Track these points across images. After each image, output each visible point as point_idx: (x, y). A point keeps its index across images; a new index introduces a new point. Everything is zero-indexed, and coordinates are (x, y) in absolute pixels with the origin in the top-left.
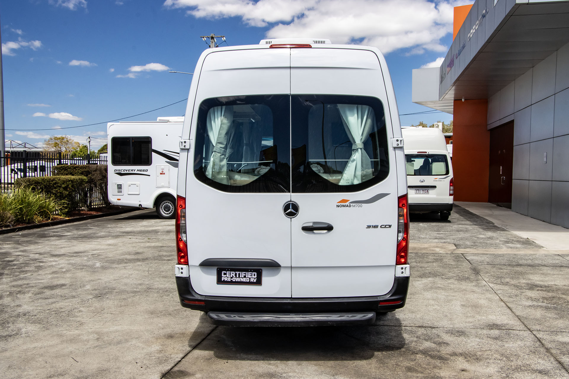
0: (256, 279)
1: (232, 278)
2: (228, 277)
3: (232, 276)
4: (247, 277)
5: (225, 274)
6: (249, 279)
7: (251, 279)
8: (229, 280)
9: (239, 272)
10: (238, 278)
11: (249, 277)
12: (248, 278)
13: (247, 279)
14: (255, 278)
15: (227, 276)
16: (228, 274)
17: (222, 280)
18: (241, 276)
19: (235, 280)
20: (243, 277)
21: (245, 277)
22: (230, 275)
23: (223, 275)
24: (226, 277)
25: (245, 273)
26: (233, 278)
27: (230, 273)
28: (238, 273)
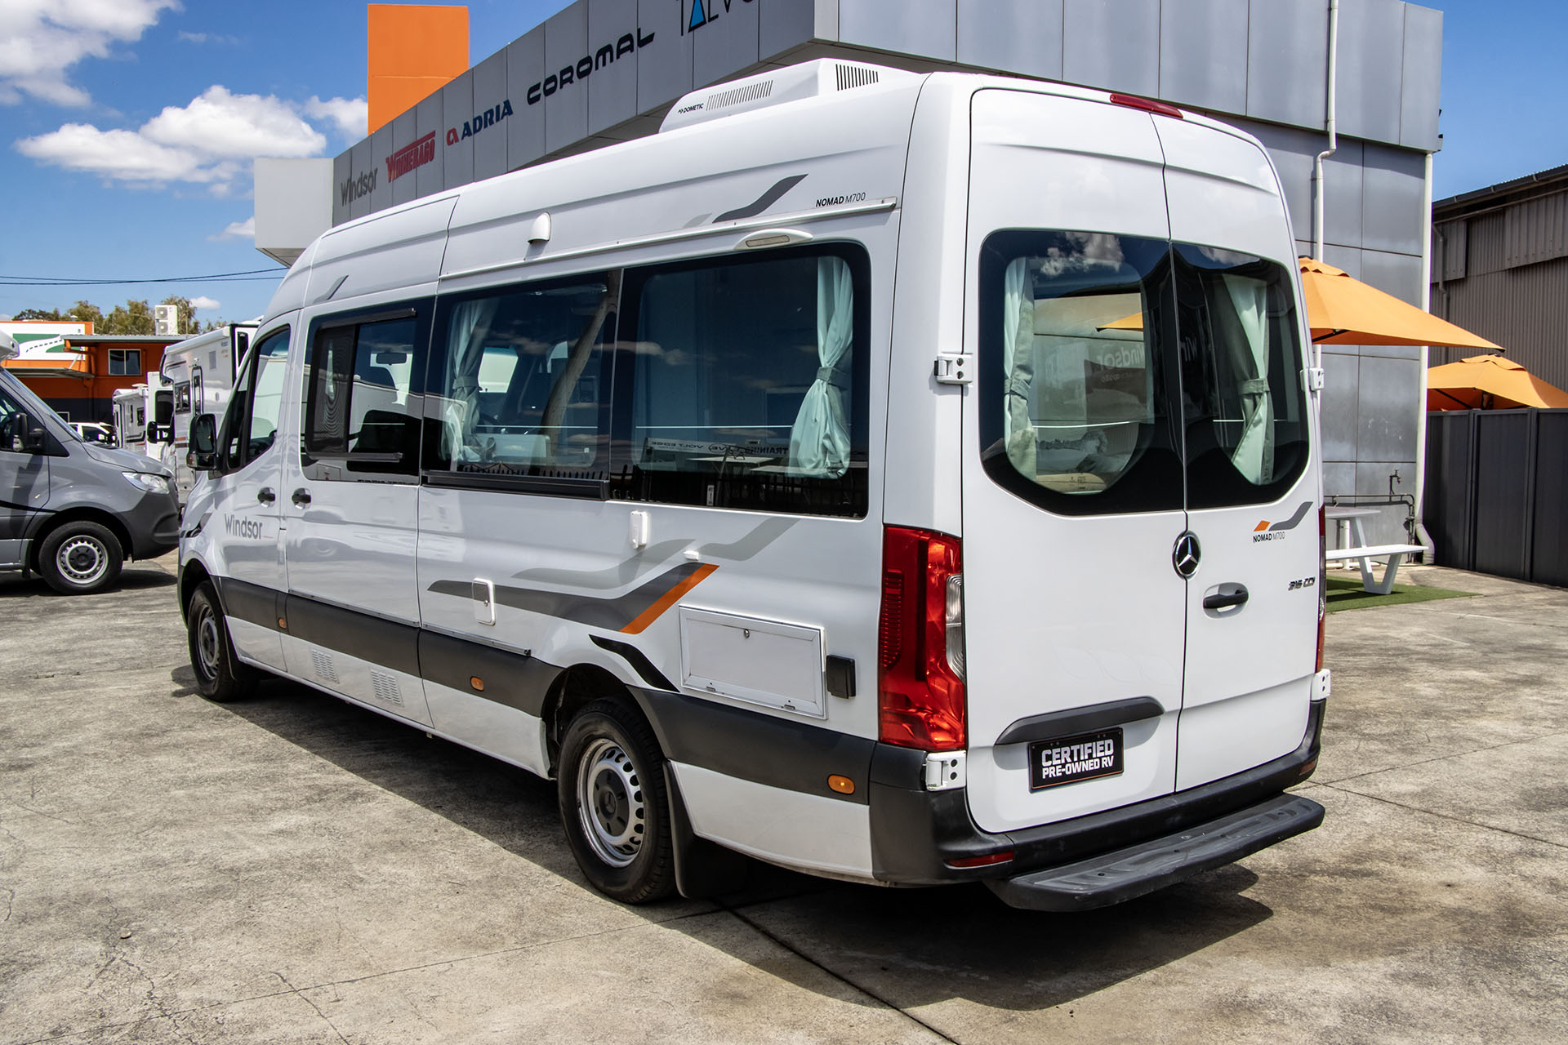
0: (1112, 757)
1: (1063, 766)
2: (1055, 766)
3: (1063, 761)
4: (1094, 756)
5: (1049, 758)
6: (1098, 760)
7: (1103, 759)
8: (1058, 775)
9: (1078, 747)
10: (1077, 763)
11: (1100, 754)
12: (1097, 758)
13: (1096, 760)
14: (1110, 756)
15: (1055, 762)
16: (1055, 756)
17: (1044, 777)
18: (1082, 758)
19: (1070, 772)
20: (1086, 757)
21: (1090, 756)
22: (1060, 759)
23: (1044, 764)
24: (1052, 765)
25: (1090, 745)
26: (1067, 766)
27: (1060, 753)
28: (1075, 748)
